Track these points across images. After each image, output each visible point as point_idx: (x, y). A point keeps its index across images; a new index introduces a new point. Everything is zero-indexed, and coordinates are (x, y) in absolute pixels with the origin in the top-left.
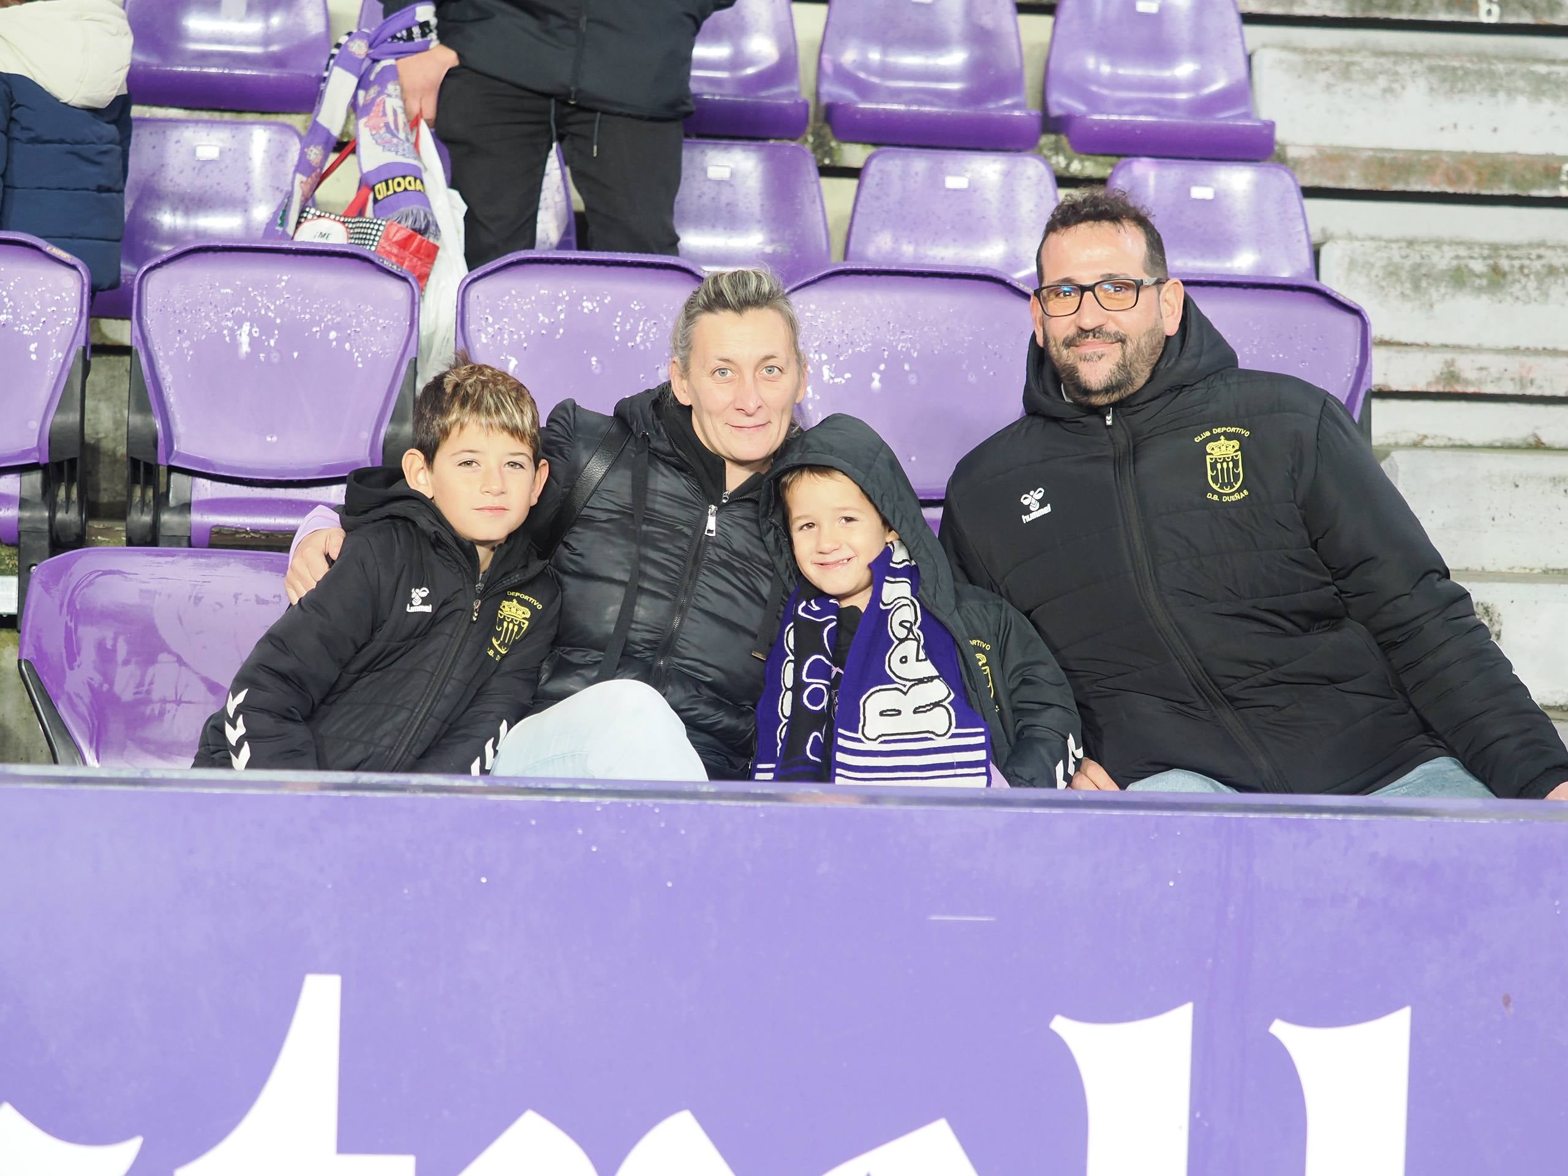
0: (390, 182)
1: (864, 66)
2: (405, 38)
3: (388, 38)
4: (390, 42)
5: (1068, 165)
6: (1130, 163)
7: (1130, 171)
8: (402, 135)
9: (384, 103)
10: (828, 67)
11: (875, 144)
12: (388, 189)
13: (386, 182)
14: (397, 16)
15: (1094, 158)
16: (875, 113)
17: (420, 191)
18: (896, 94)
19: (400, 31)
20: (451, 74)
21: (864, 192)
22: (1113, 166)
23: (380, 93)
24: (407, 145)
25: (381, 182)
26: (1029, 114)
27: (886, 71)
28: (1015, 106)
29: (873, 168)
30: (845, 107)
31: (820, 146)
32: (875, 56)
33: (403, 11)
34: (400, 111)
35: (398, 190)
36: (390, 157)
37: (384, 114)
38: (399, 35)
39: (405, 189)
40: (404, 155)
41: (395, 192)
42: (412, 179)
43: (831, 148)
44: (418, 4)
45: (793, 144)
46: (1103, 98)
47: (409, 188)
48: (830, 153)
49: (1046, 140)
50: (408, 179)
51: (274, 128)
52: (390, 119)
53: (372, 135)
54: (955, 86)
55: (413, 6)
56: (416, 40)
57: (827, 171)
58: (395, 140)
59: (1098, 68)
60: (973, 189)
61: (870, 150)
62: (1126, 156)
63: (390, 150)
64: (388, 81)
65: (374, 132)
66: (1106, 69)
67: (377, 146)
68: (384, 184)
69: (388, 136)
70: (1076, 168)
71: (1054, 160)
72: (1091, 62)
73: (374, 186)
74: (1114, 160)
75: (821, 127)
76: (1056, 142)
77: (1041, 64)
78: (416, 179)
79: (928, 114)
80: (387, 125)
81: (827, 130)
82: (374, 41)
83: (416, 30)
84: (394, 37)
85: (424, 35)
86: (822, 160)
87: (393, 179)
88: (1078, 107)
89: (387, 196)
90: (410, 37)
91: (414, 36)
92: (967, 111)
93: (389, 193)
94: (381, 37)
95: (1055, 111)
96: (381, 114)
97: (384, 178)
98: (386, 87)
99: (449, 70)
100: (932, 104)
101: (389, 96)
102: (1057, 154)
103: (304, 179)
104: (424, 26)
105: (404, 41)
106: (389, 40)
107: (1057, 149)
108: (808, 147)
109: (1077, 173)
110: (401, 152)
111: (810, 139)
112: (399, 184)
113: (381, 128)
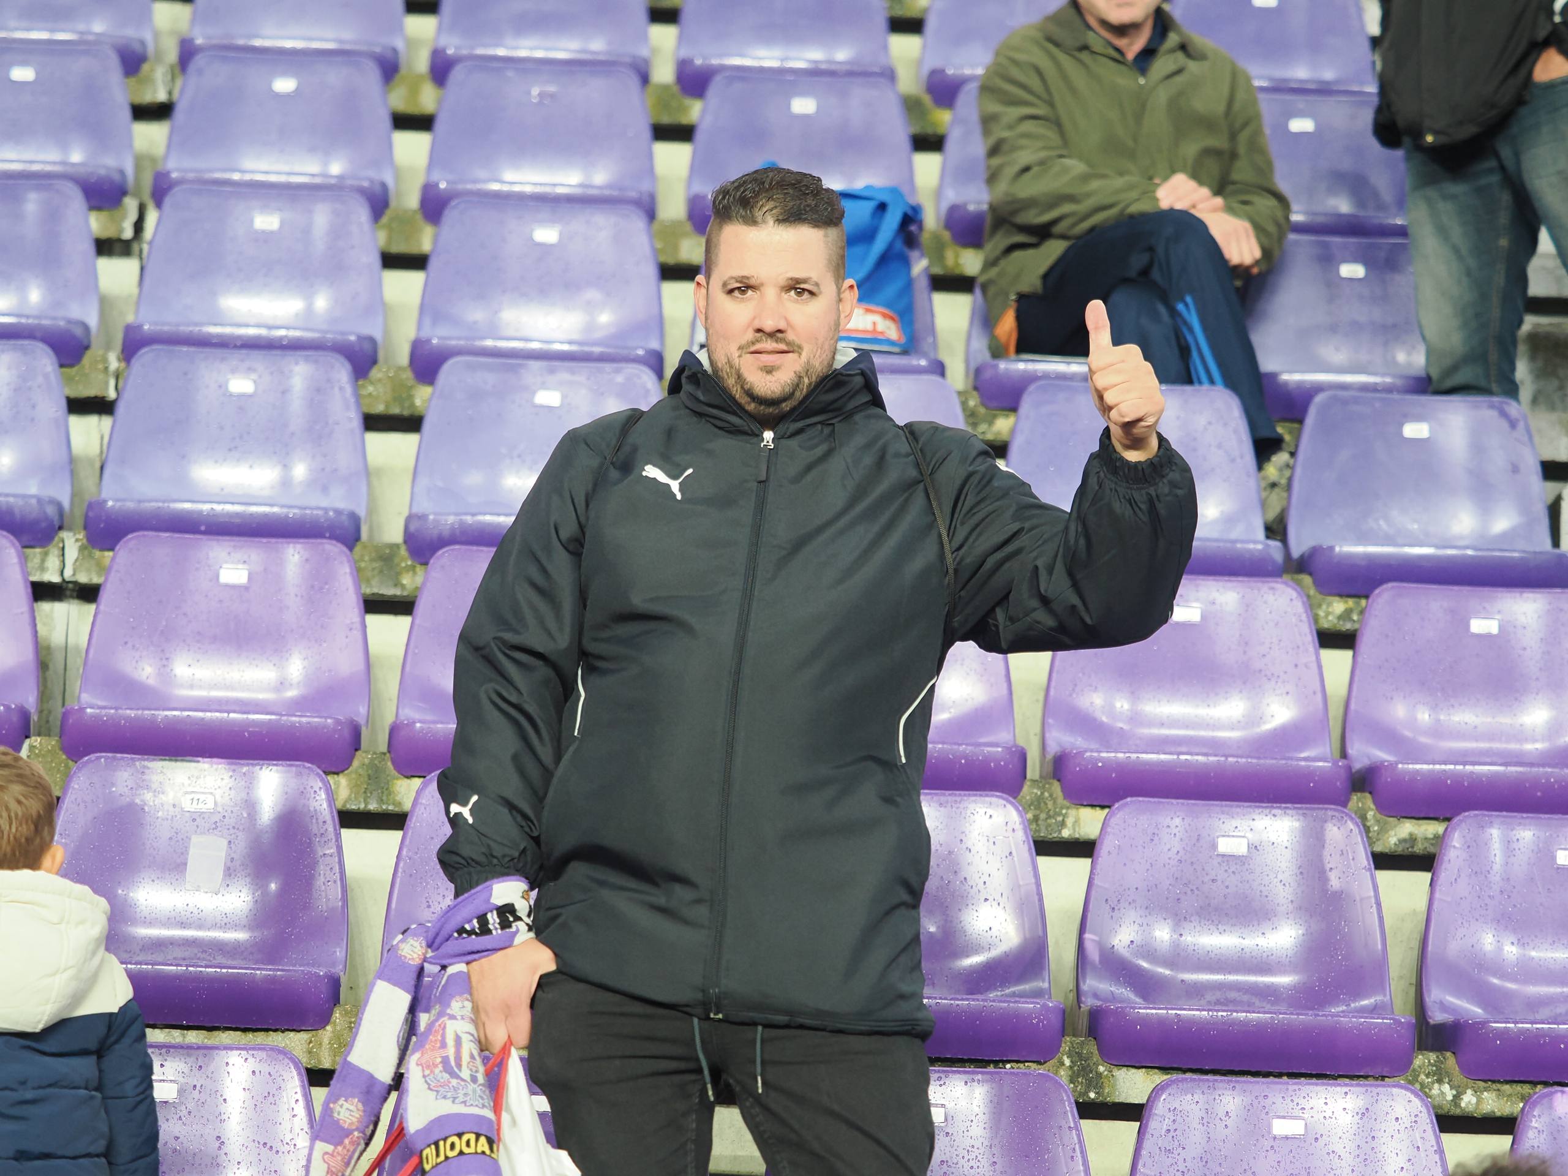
0: (441, 1143)
1: (1149, 952)
2: (477, 931)
3: (453, 932)
4: (457, 939)
5: (1457, 1097)
6: (1552, 1094)
7: (1551, 1107)
8: (465, 1074)
9: (444, 1028)
10: (1093, 953)
11: (1164, 1069)
12: (438, 1155)
13: (436, 1144)
14: (467, 898)
15: (1495, 1086)
16: (1162, 1022)
17: (483, 1153)
18: (1195, 991)
19: (469, 921)
20: (544, 982)
21: (1148, 1144)
22: (1525, 1099)
23: (441, 1014)
24: (472, 1086)
25: (429, 1146)
26: (1397, 1022)
27: (1178, 958)
28: (1374, 1010)
29: (1160, 1107)
30: (1119, 1014)
31: (1083, 1072)
32: (1163, 934)
33: (473, 891)
34: (466, 1041)
35: (450, 1154)
36: (446, 1107)
37: (444, 1045)
38: (468, 927)
39: (461, 1153)
40: (464, 1102)
41: (447, 1158)
42: (472, 1137)
43: (1099, 1075)
44: (496, 880)
45: (1041, 1070)
46: (1508, 995)
47: (466, 1150)
48: (1096, 1082)
49: (1422, 1060)
50: (465, 1138)
51: (262, 1054)
52: (451, 1051)
53: (424, 1076)
54: (1284, 980)
55: (488, 883)
56: (494, 932)
57: (1089, 1110)
58: (454, 1082)
59: (1500, 949)
60: (1312, 1138)
61: (1158, 1078)
62: (1546, 1084)
63: (445, 1097)
64: (452, 996)
65: (427, 1072)
66: (1511, 951)
67: (429, 1092)
68: (433, 1147)
69: (446, 1076)
70: (1468, 1101)
71: (1435, 1090)
72: (1488, 941)
73: (421, 1152)
74: (1526, 1089)
75: (1082, 1043)
76: (1438, 1064)
77: (1416, 944)
78: (478, 1136)
79: (1245, 1023)
80: (445, 1061)
81: (1092, 1047)
82: (435, 938)
83: (493, 919)
84: (461, 931)
85: (505, 925)
86: (1086, 1093)
87: (445, 1139)
88: (1473, 1010)
89: (437, 1164)
90: (485, 930)
91: (491, 927)
92: (1303, 1018)
93: (439, 1160)
94: (444, 933)
95: (1437, 1017)
96: (438, 1045)
97: (435, 1138)
98: (449, 1005)
99: (541, 977)
100: (1250, 1008)
101: (453, 1017)
102: (1440, 1081)
103: (329, 1148)
104: (507, 912)
105: (476, 934)
106: (456, 935)
107: (1440, 1076)
108: (1063, 1075)
109: (1471, 1108)
110: (461, 1098)
111: (1067, 1062)
112: (453, 1146)
113: (436, 1066)
